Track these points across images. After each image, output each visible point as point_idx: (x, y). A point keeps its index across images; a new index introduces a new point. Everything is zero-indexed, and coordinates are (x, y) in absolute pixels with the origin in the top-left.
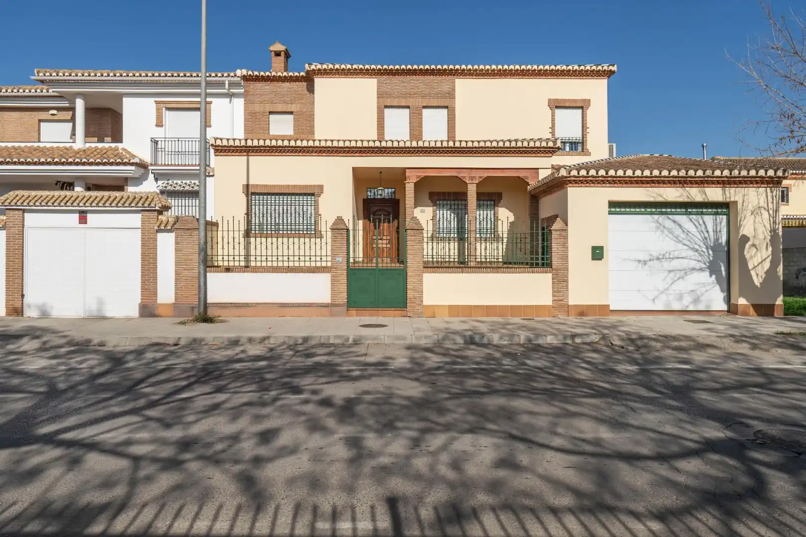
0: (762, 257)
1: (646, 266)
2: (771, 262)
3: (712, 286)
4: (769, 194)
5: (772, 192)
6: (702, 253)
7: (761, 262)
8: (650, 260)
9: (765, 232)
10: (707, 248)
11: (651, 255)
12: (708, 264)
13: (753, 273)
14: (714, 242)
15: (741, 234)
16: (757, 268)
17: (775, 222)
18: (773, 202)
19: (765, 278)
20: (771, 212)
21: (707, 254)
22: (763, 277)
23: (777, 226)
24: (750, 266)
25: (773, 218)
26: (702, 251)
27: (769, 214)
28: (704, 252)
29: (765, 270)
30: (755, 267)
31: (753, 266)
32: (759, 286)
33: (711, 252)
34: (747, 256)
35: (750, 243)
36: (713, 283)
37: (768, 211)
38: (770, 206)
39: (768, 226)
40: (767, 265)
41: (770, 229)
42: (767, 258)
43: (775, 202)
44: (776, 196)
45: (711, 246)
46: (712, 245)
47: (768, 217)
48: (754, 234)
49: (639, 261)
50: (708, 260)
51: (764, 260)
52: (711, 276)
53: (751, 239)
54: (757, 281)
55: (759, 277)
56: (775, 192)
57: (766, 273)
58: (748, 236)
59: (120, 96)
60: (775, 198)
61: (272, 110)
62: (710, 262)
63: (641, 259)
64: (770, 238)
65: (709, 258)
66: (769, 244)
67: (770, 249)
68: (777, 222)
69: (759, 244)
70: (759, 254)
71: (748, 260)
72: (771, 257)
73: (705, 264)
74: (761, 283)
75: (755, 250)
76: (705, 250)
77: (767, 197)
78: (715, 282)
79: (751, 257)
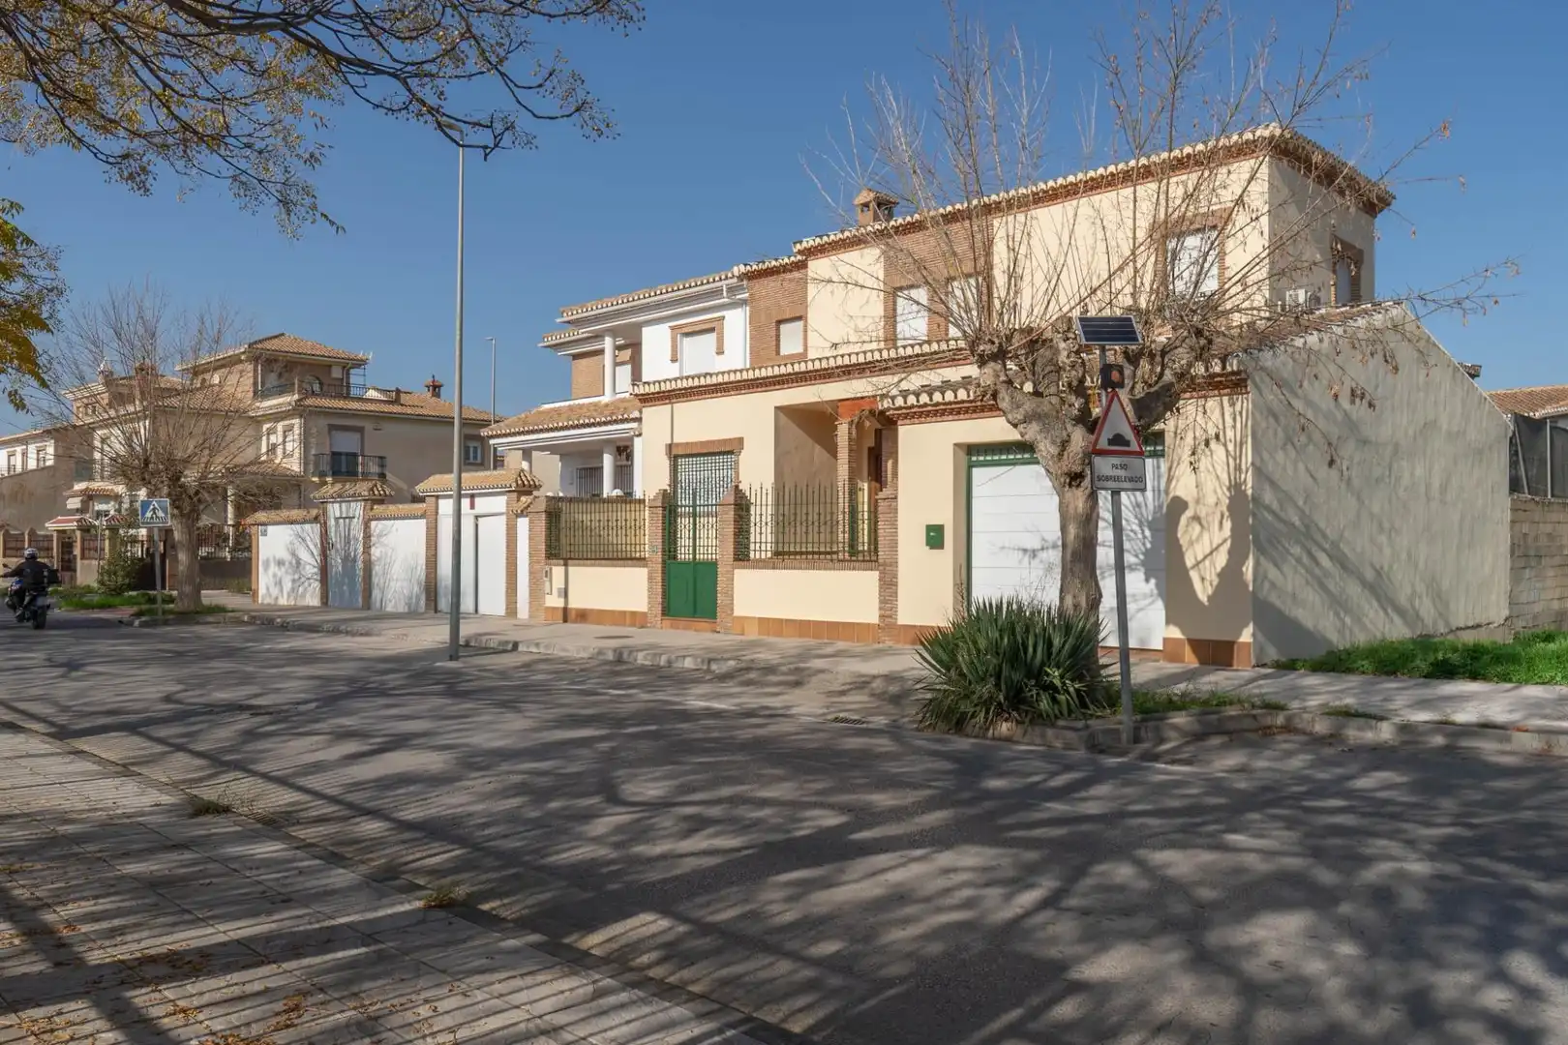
0: (1211, 543)
1: (1037, 560)
2: (1230, 552)
3: (1150, 600)
4: (1228, 410)
5: (1233, 405)
6: (1132, 534)
7: (1211, 553)
8: (1043, 549)
9: (1219, 491)
10: (1141, 525)
11: (1043, 539)
12: (1142, 557)
13: (1194, 575)
14: (1154, 513)
15: (1171, 495)
16: (1201, 566)
17: (1238, 468)
18: (1234, 427)
19: (1217, 586)
20: (1231, 447)
21: (1140, 536)
22: (1215, 583)
23: (1243, 476)
24: (1189, 562)
25: (1235, 459)
26: (1132, 531)
27: (1227, 451)
28: (1135, 533)
29: (1219, 569)
30: (1198, 564)
31: (1193, 562)
32: (1206, 604)
33: (1147, 533)
34: (1183, 541)
35: (1189, 513)
36: (1152, 596)
37: (1225, 445)
38: (1230, 434)
39: (1224, 477)
40: (1221, 559)
41: (1227, 483)
42: (1222, 544)
43: (1238, 425)
44: (1241, 413)
45: (1147, 520)
46: (1150, 518)
47: (1225, 459)
48: (1195, 495)
49: (1025, 551)
50: (1143, 549)
51: (1216, 548)
52: (1147, 580)
53: (1191, 505)
54: (1203, 592)
55: (1207, 584)
56: (1239, 404)
57: (1219, 575)
58: (1185, 499)
59: (639, 326)
60: (1238, 418)
61: (780, 318)
62: (1147, 553)
63: (1028, 546)
64: (1227, 501)
65: (1144, 544)
66: (1227, 514)
67: (1228, 525)
68: (1243, 467)
69: (1207, 515)
70: (1206, 536)
71: (1184, 549)
72: (1229, 542)
73: (1136, 556)
74: (1210, 598)
75: (1197, 528)
76: (1136, 528)
77: (1223, 415)
78: (1155, 592)
79: (1191, 543)
